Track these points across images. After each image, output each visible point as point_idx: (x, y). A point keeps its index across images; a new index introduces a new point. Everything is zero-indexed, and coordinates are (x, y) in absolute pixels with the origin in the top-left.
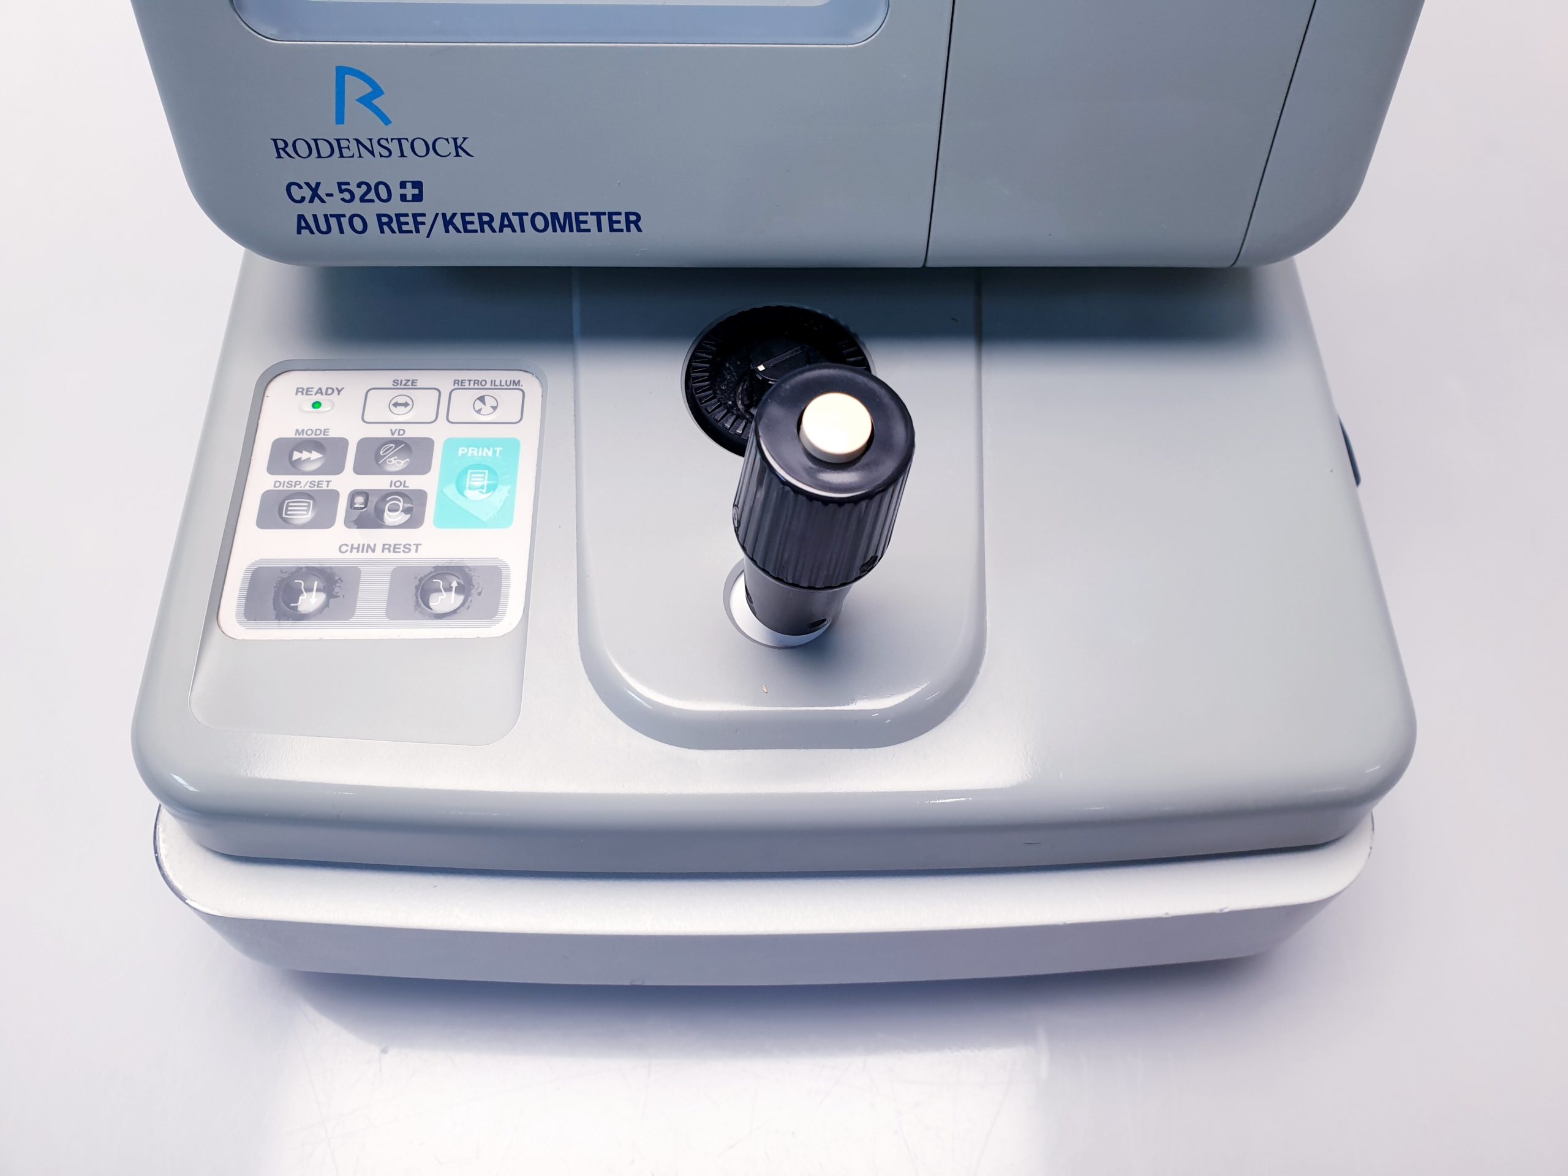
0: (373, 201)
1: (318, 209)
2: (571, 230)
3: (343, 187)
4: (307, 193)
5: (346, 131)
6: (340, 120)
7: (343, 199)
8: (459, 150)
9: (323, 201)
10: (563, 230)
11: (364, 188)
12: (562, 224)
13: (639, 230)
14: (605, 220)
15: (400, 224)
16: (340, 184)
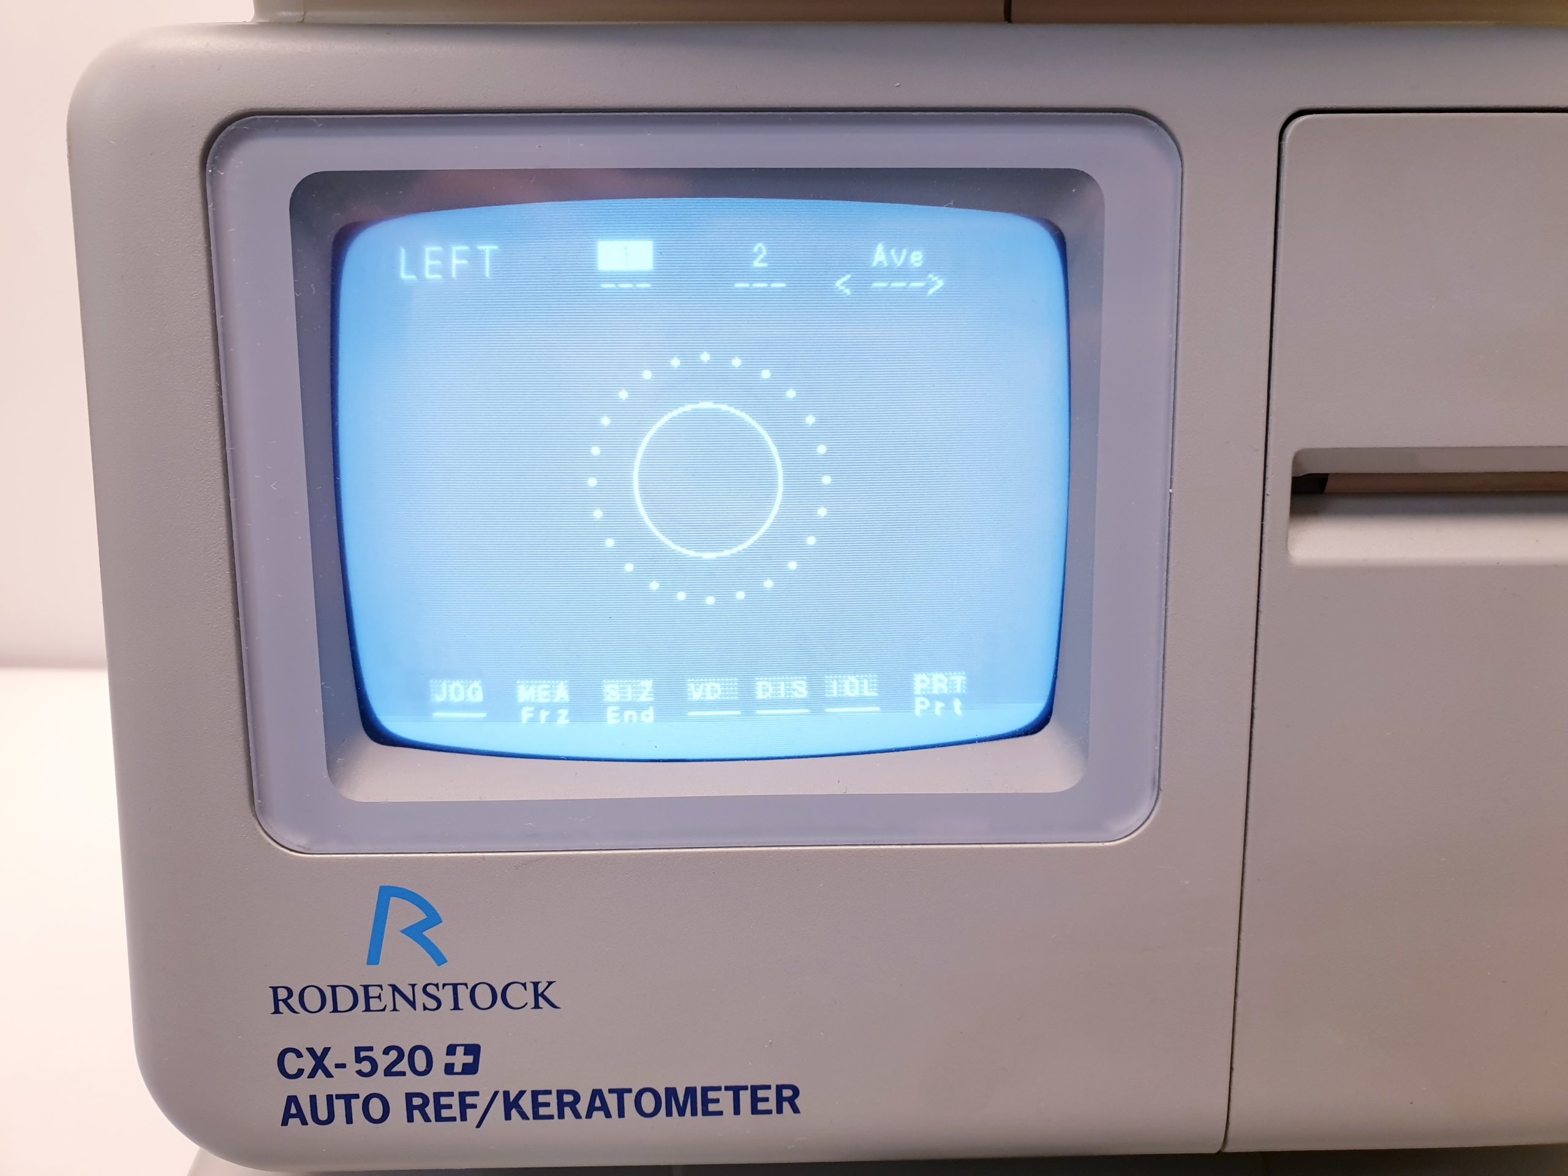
0: (403, 1074)
1: (321, 1087)
2: (694, 1113)
3: (363, 1054)
4: (308, 1063)
5: (382, 975)
6: (374, 957)
7: (360, 1072)
8: (541, 999)
9: (328, 1075)
10: (682, 1113)
11: (394, 1055)
12: (681, 1104)
13: (796, 1110)
14: (745, 1097)
15: (438, 1107)
16: (358, 1050)
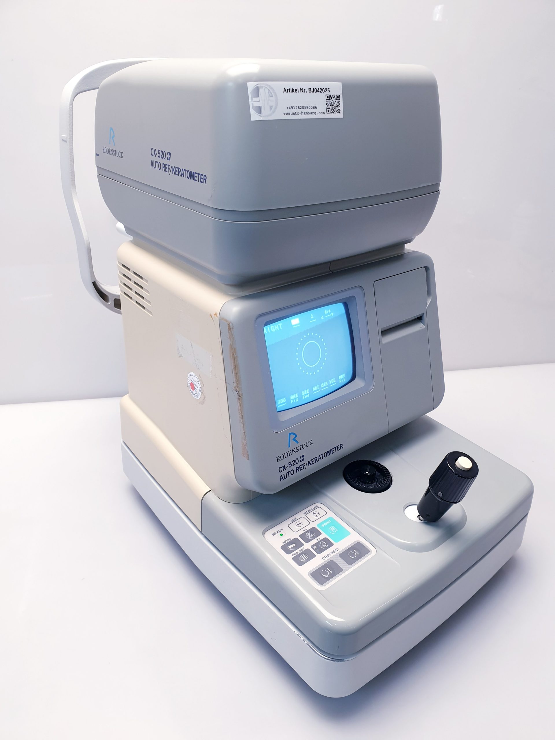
0: (295, 464)
1: (285, 471)
2: (331, 454)
3: (290, 463)
4: (283, 469)
5: (291, 449)
6: (289, 446)
7: (290, 467)
8: (311, 444)
9: (286, 469)
11: (294, 461)
13: (343, 448)
14: (337, 448)
15: (300, 468)
